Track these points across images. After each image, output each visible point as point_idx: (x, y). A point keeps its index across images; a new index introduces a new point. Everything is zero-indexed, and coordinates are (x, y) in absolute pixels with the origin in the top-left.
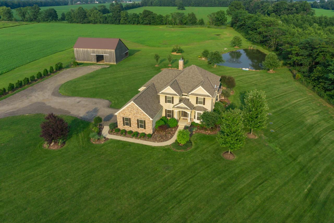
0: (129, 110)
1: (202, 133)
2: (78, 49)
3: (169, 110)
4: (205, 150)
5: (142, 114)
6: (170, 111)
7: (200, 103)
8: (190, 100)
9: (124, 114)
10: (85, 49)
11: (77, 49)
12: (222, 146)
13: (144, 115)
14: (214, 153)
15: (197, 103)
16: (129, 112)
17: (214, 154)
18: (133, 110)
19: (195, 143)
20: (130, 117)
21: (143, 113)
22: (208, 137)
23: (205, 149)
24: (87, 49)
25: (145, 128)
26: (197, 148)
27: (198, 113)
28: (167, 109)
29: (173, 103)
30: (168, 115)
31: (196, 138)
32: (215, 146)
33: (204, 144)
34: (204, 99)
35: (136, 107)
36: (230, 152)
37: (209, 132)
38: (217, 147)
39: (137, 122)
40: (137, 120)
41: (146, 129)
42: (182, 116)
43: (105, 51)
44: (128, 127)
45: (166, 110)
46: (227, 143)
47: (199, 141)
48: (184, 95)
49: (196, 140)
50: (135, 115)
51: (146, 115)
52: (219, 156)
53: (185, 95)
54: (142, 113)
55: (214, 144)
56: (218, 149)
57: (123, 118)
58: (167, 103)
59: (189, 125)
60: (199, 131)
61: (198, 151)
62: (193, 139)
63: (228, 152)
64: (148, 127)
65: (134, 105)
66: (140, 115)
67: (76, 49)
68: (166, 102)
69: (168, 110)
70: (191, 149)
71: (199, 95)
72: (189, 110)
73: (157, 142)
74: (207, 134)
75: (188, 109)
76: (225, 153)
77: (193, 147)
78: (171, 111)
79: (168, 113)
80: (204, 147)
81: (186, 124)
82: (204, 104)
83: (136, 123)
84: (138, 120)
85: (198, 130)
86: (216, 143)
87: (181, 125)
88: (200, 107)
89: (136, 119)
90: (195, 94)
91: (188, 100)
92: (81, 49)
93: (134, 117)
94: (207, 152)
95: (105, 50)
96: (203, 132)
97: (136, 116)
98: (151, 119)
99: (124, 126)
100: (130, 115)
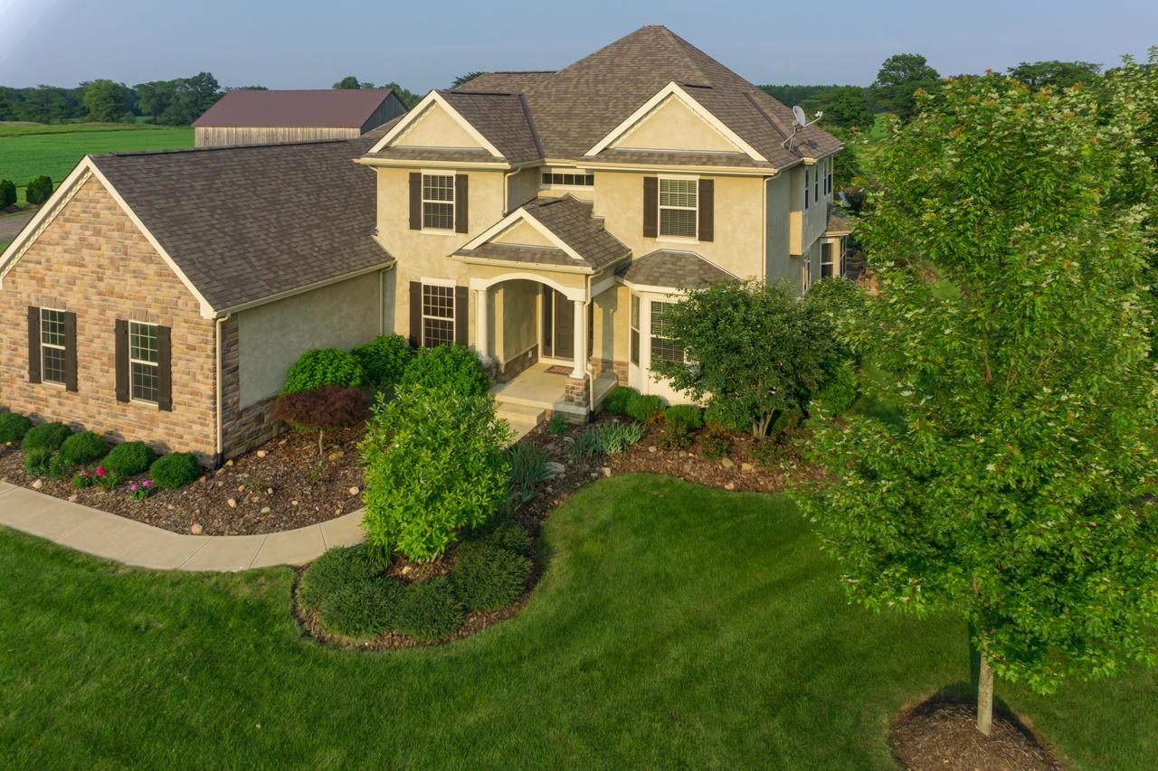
0: (70, 243)
1: (681, 474)
2: (210, 129)
3: (435, 288)
4: (675, 651)
5: (151, 270)
6: (442, 289)
7: (678, 224)
8: (598, 212)
9: (41, 281)
10: (240, 129)
11: (206, 132)
12: (869, 602)
13: (164, 274)
14: (779, 703)
15: (650, 232)
16: (67, 256)
17: (774, 727)
18: (93, 239)
19: (582, 561)
20: (73, 302)
21: (160, 262)
22: (734, 511)
23: (677, 634)
24: (246, 129)
25: (166, 405)
26: (589, 615)
27: (655, 306)
28: (426, 281)
29: (463, 228)
30: (428, 332)
31: (606, 513)
32: (793, 607)
33: (666, 583)
34: (707, 188)
35: (113, 207)
36: (1000, 712)
37: (745, 467)
38: (818, 629)
39: (112, 349)
40: (118, 322)
41: (178, 413)
42: (547, 353)
43: (318, 133)
44: (59, 394)
45: (415, 287)
46: (946, 551)
47: (625, 544)
48: (559, 179)
49: (604, 528)
50: (102, 285)
51: (175, 276)
52: (848, 750)
53: (569, 179)
54: (151, 258)
55: (784, 586)
56: (828, 650)
57: (33, 313)
58: (426, 231)
59: (583, 411)
60: (656, 459)
61: (576, 662)
62: (578, 520)
63: (965, 700)
64: (185, 385)
65: (103, 188)
66: (137, 274)
67: (202, 129)
68: (415, 224)
69: (427, 287)
70: (512, 626)
71: (661, 155)
72: (575, 263)
73: (206, 531)
74: (731, 486)
75: (565, 259)
76: (928, 709)
77: (540, 606)
78: (450, 290)
79: (427, 312)
80: (670, 610)
81: (557, 403)
82: (707, 235)
83: (109, 356)
84: (121, 326)
85: (652, 449)
86: (807, 575)
87: (516, 409)
88: (677, 258)
89: (112, 316)
90: (633, 154)
91: (588, 207)
92: (225, 129)
93: (96, 299)
94: (693, 676)
95: (319, 130)
96: (693, 467)
97: (112, 293)
98: (208, 312)
99: (37, 387)
100: (72, 281)
